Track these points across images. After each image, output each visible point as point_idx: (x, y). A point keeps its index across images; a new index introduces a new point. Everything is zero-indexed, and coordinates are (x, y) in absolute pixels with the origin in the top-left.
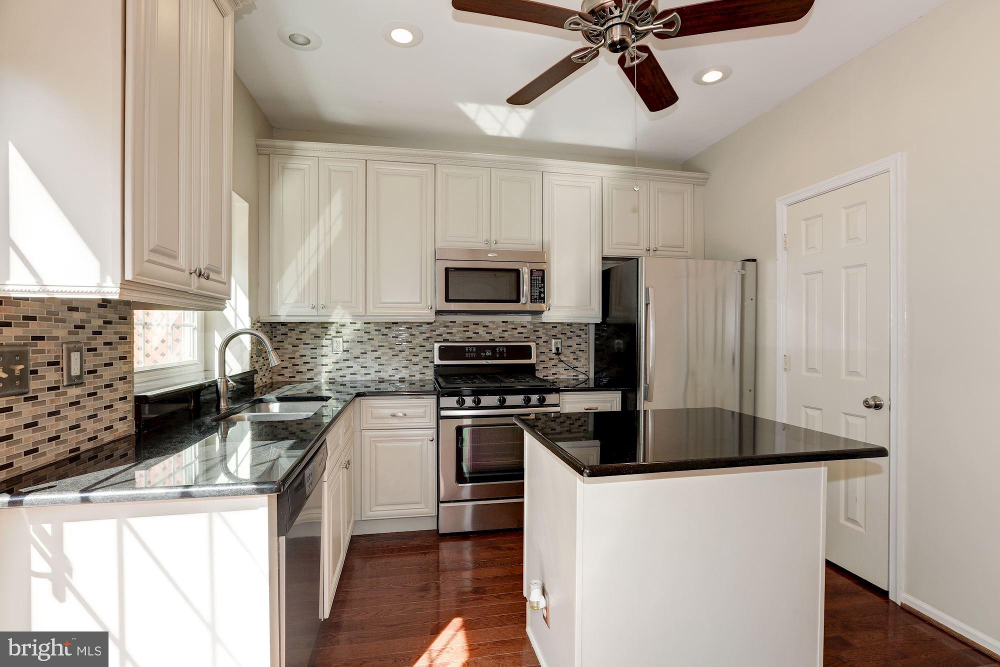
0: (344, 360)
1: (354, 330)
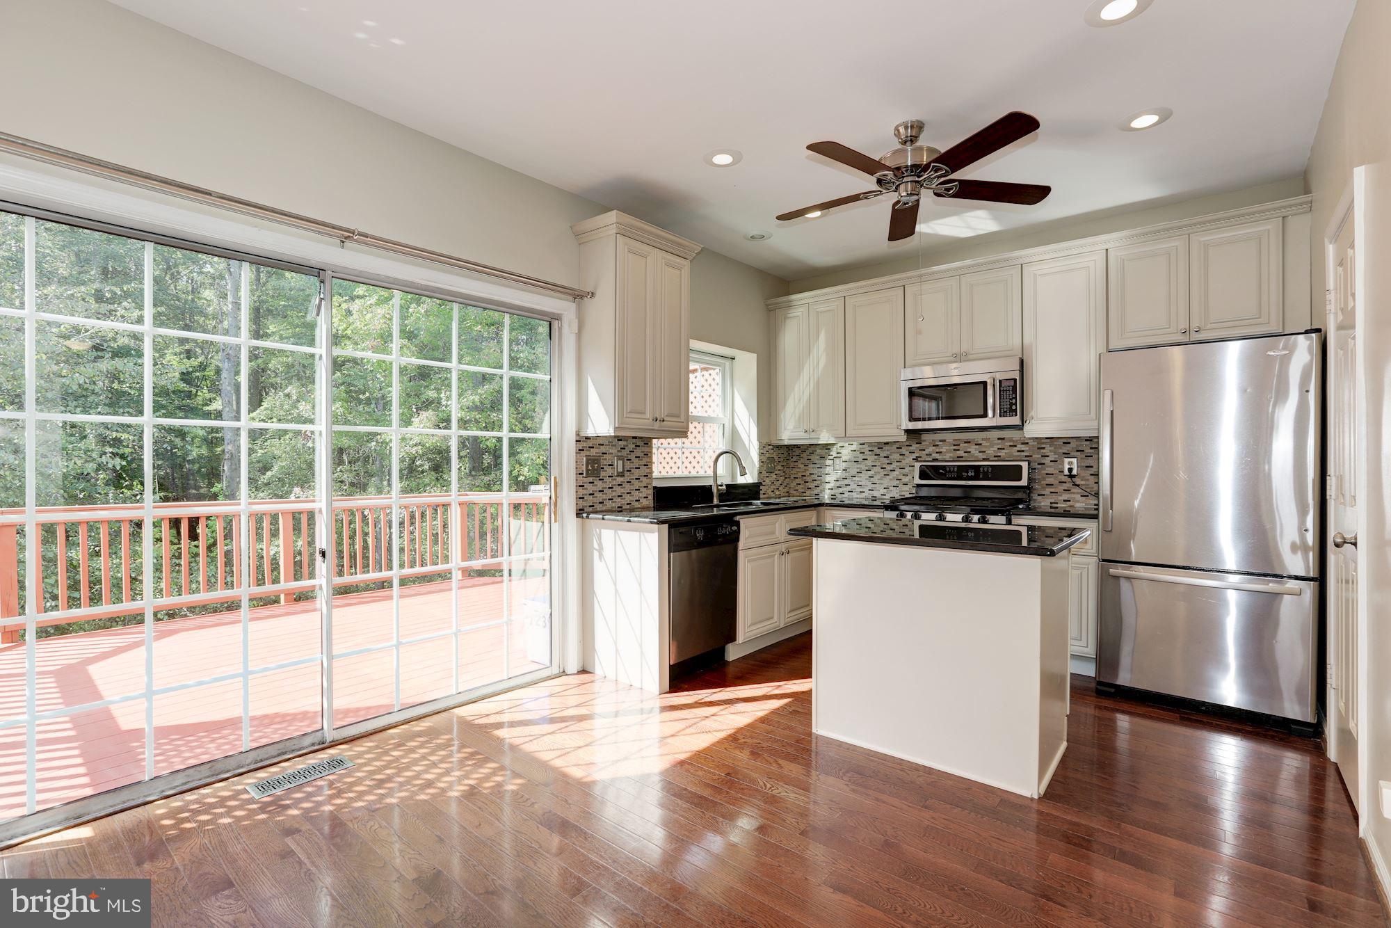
0: (843, 478)
1: (851, 451)
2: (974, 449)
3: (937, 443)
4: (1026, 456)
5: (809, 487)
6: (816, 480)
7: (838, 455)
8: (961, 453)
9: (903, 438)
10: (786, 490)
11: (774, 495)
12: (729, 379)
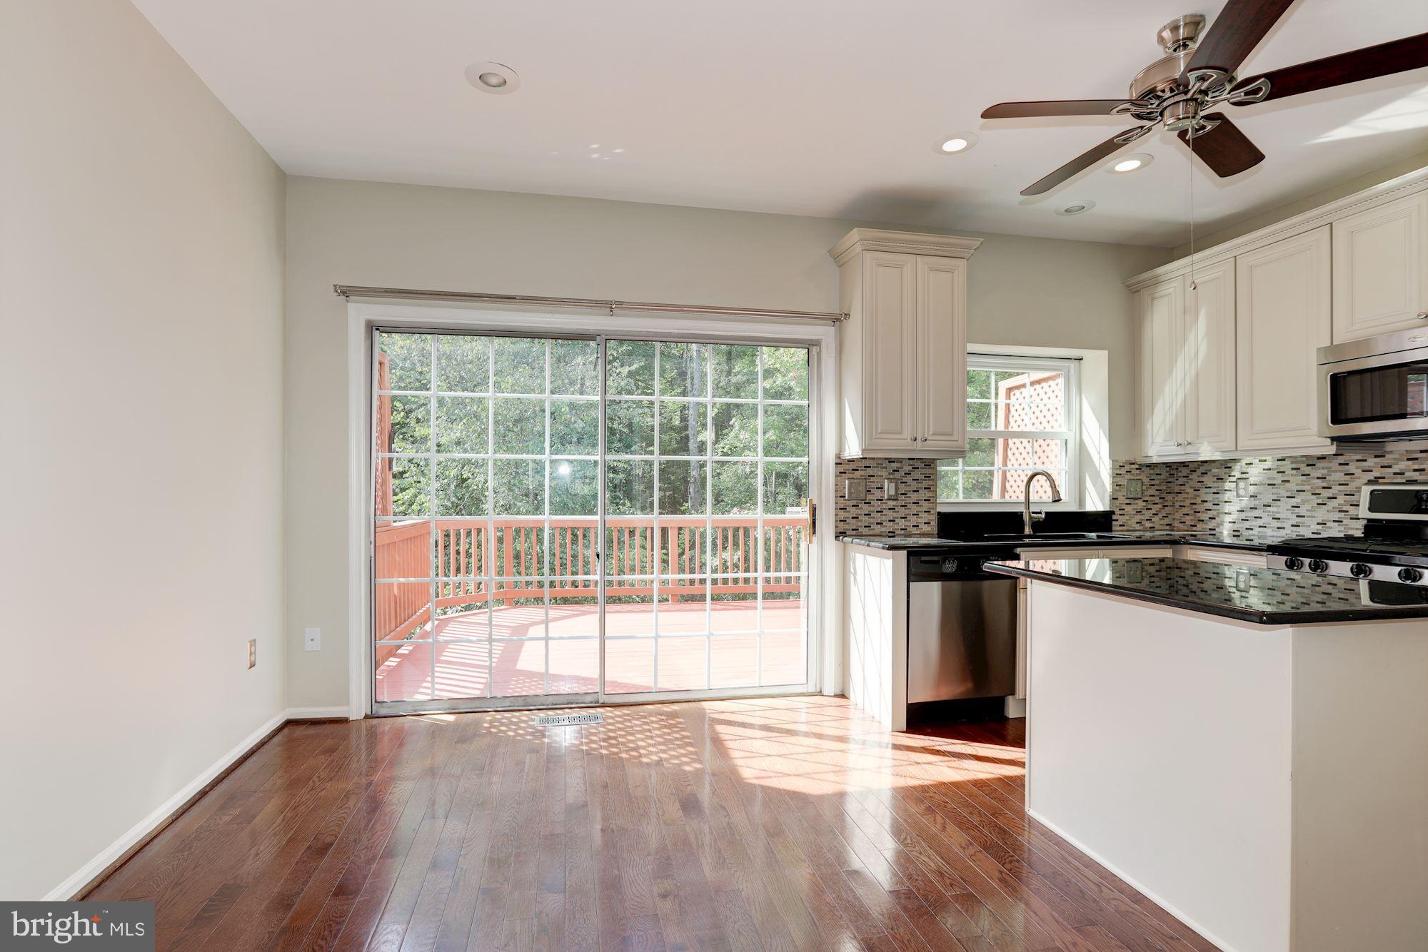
0: (1251, 508)
1: (1264, 470)
3: (1414, 455)
5: (1201, 519)
6: (1210, 510)
7: (1244, 476)
9: (1332, 449)
10: (1166, 521)
11: (1141, 528)
12: (1075, 385)
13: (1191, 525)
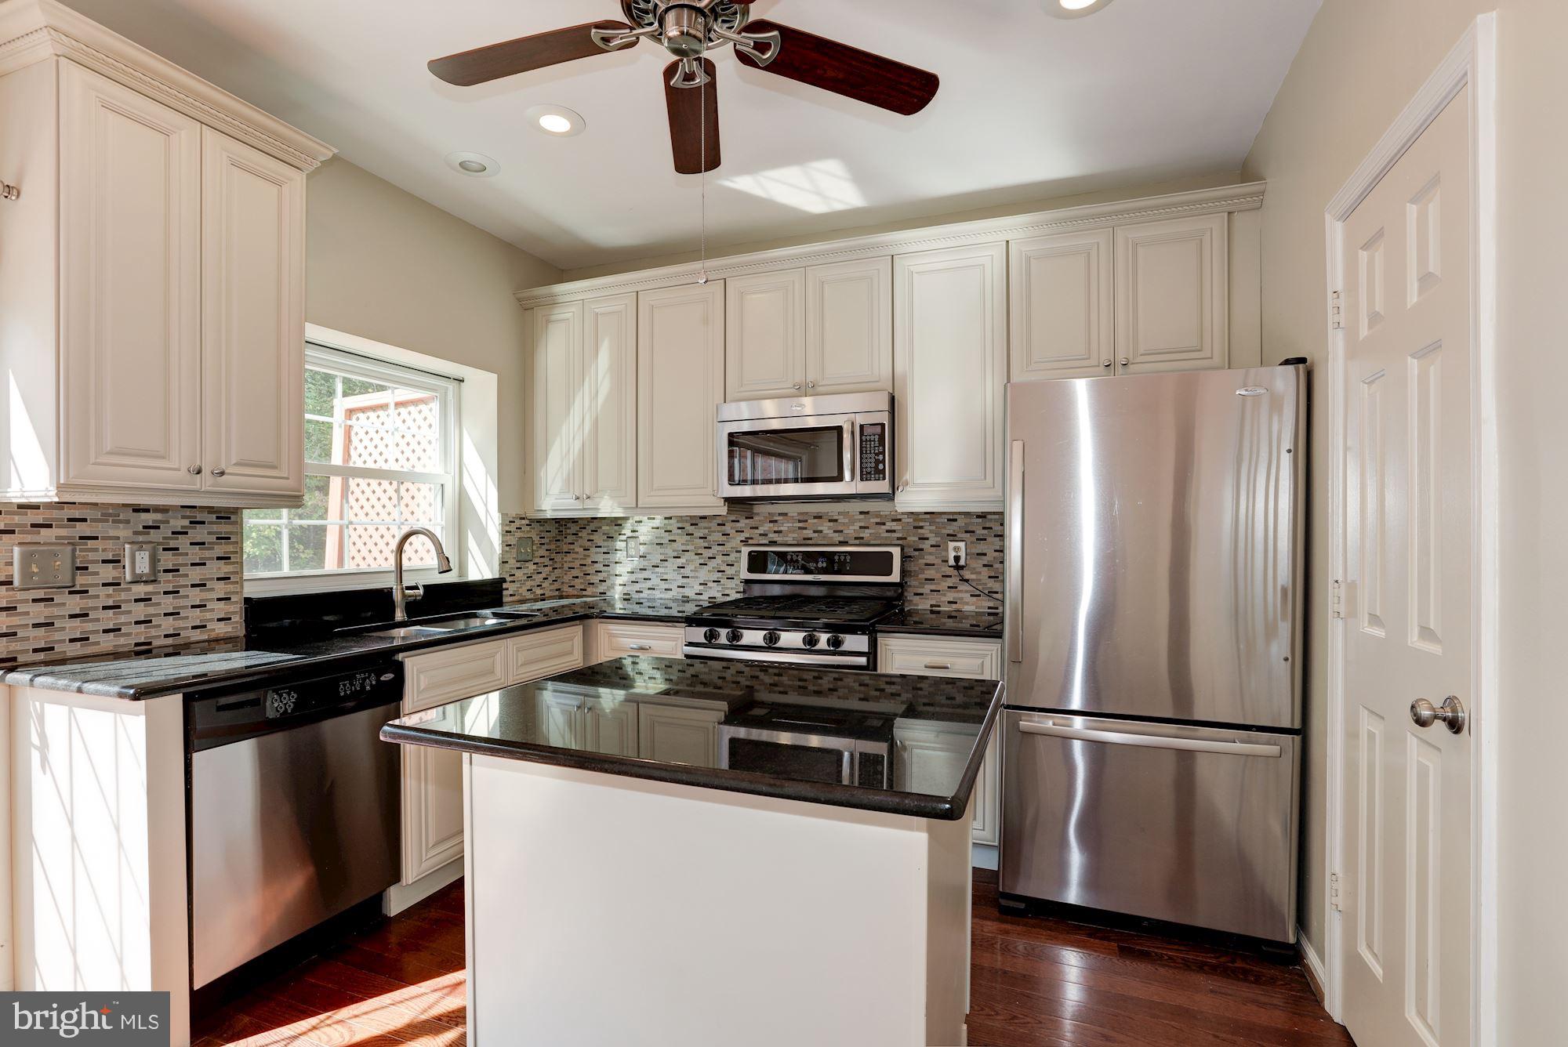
0: (640, 569)
1: (653, 528)
2: (826, 528)
3: (776, 518)
4: (898, 539)
5: (592, 582)
6: (600, 572)
7: (634, 534)
8: (809, 533)
9: (723, 510)
10: (556, 586)
11: (532, 596)
12: (454, 413)
13: (581, 590)
